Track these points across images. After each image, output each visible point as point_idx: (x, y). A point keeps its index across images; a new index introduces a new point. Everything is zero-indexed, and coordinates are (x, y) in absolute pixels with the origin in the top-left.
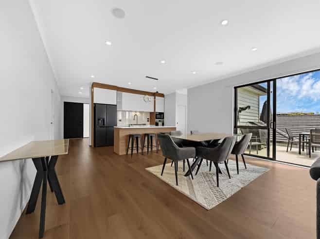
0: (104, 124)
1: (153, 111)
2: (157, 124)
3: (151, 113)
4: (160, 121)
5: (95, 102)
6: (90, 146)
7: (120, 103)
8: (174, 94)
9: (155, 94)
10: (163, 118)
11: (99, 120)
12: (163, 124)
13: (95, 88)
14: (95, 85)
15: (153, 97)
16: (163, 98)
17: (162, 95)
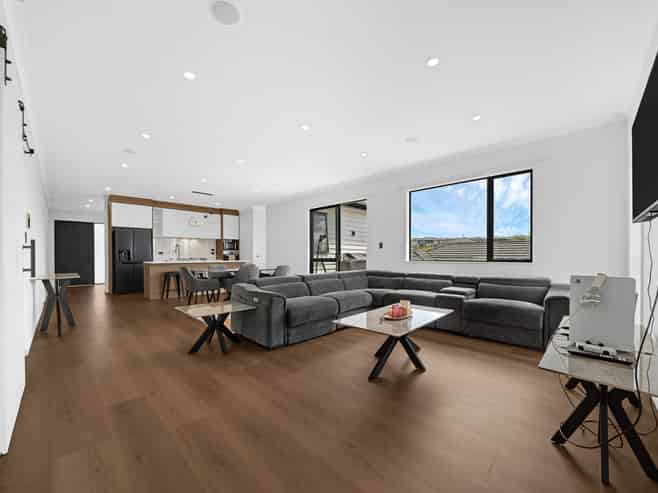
0: (129, 258)
1: (219, 237)
2: (226, 258)
3: (217, 241)
4: (232, 254)
5: (114, 224)
6: (106, 294)
7: (160, 226)
8: (251, 212)
9: (221, 212)
10: (238, 249)
11: (120, 252)
12: (237, 258)
13: (113, 204)
14: (113, 198)
15: (219, 216)
16: (237, 217)
17: (236, 213)
